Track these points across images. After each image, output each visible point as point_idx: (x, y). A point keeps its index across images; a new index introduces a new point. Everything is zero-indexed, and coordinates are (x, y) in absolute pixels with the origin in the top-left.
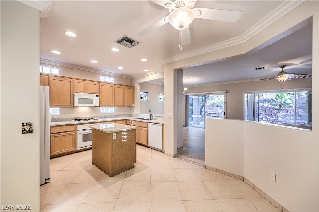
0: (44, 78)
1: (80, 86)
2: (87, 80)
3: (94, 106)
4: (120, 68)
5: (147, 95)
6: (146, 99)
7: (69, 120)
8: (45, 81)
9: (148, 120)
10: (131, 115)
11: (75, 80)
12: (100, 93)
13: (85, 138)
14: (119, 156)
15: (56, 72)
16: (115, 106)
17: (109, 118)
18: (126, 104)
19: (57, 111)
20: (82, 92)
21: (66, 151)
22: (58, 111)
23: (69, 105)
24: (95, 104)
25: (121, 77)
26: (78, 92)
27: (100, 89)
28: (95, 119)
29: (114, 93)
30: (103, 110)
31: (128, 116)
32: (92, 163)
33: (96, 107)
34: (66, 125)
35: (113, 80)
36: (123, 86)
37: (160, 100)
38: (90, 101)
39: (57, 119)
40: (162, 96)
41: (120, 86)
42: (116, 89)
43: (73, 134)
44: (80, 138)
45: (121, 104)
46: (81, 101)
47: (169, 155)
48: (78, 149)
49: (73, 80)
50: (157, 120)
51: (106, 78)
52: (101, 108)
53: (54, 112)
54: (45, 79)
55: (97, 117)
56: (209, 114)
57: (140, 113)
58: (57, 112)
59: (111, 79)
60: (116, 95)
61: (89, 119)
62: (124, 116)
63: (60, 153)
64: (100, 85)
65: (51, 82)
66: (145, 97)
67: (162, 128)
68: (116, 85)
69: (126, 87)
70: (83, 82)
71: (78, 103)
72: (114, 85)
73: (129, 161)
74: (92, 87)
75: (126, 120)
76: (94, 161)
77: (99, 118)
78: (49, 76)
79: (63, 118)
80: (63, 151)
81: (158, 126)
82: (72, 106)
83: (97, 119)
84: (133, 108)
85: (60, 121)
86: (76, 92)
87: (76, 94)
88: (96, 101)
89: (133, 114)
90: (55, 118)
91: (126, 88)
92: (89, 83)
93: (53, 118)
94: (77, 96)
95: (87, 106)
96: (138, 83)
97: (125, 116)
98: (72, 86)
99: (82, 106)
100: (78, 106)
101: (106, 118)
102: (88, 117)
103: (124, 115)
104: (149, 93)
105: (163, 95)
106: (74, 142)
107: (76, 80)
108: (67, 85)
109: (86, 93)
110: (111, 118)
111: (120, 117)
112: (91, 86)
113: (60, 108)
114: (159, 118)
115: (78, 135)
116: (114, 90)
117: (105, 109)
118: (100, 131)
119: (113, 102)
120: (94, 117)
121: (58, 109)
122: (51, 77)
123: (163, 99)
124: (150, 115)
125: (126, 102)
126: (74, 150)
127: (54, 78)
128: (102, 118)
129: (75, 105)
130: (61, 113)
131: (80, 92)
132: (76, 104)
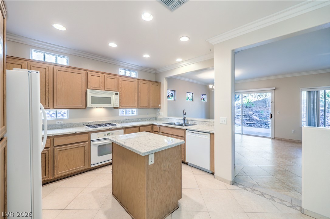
0: (45, 67)
1: (94, 80)
2: (103, 73)
3: (112, 107)
4: (146, 56)
5: (174, 94)
6: (173, 98)
7: (80, 126)
8: (47, 72)
9: (182, 125)
10: (157, 118)
11: (87, 72)
12: (120, 90)
13: (102, 150)
14: (158, 192)
15: (63, 61)
16: (138, 107)
17: (131, 122)
18: (151, 105)
19: (65, 113)
20: (98, 89)
21: (76, 169)
22: (67, 113)
23: (80, 106)
24: (114, 105)
25: (144, 70)
26: (92, 88)
27: (120, 85)
28: (113, 125)
29: (136, 90)
30: (123, 113)
31: (153, 120)
32: (112, 194)
33: (114, 108)
34: (76, 134)
35: (134, 75)
36: (147, 82)
37: (188, 100)
38: (108, 100)
39: (64, 124)
40: (190, 95)
41: (144, 81)
42: (139, 85)
43: (84, 145)
44: (94, 151)
45: (146, 105)
46: (96, 100)
47: (222, 180)
48: (92, 166)
49: (85, 72)
50: (195, 126)
51: (126, 71)
52: (120, 110)
53: (60, 115)
54: (47, 69)
55: (115, 121)
56: (237, 116)
57: (168, 116)
58: (64, 115)
59: (132, 73)
60: (139, 94)
61: (106, 125)
62: (148, 120)
63: (67, 173)
64: (120, 79)
65: (55, 74)
66: (172, 96)
67: (209, 139)
68: (139, 80)
69: (151, 82)
70: (99, 75)
71: (92, 103)
72: (137, 80)
73: (173, 198)
74: (110, 82)
75: (152, 126)
76: (114, 191)
77: (118, 123)
78: (53, 66)
79: (73, 123)
80: (72, 170)
81: (201, 135)
82: (83, 107)
83: (116, 125)
84: (159, 110)
85: (68, 127)
86: (88, 88)
87: (88, 91)
88: (115, 100)
89: (159, 117)
90: (62, 123)
91: (151, 84)
92: (106, 77)
93: (59, 123)
94: (90, 94)
95: (103, 107)
96: (165, 78)
97: (150, 119)
98: (83, 80)
99: (97, 107)
100: (92, 107)
101: (127, 122)
102: (104, 121)
103: (148, 118)
104: (176, 92)
105: (192, 94)
106: (87, 156)
107: (89, 72)
108: (78, 79)
109: (102, 90)
110: (133, 122)
111: (143, 121)
112: (108, 81)
113: (68, 110)
114: (197, 123)
115: (92, 147)
116: (136, 87)
117: (126, 112)
118: (126, 149)
119: (136, 102)
120: (112, 121)
121: (66, 111)
122: (55, 67)
123: (191, 99)
124: (185, 119)
125: (151, 102)
126: (86, 168)
127: (60, 68)
128: (122, 123)
129: (88, 106)
130: (70, 117)
131: (94, 88)
132: (89, 104)
